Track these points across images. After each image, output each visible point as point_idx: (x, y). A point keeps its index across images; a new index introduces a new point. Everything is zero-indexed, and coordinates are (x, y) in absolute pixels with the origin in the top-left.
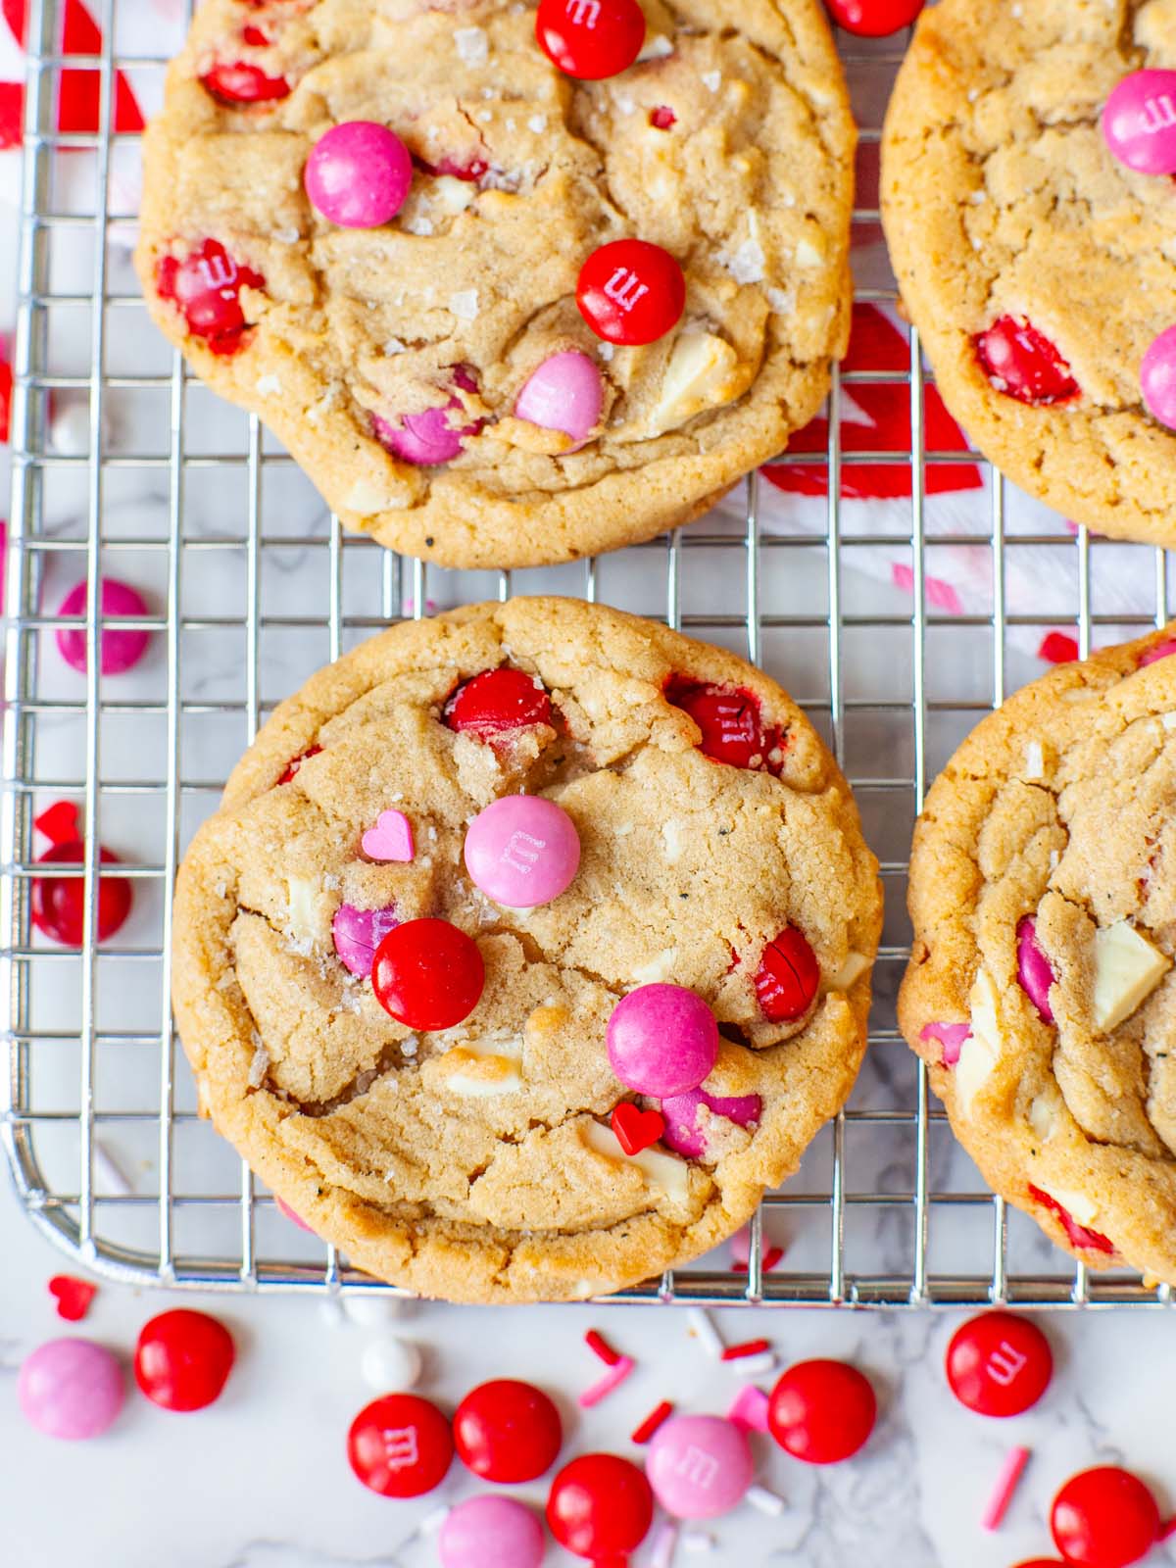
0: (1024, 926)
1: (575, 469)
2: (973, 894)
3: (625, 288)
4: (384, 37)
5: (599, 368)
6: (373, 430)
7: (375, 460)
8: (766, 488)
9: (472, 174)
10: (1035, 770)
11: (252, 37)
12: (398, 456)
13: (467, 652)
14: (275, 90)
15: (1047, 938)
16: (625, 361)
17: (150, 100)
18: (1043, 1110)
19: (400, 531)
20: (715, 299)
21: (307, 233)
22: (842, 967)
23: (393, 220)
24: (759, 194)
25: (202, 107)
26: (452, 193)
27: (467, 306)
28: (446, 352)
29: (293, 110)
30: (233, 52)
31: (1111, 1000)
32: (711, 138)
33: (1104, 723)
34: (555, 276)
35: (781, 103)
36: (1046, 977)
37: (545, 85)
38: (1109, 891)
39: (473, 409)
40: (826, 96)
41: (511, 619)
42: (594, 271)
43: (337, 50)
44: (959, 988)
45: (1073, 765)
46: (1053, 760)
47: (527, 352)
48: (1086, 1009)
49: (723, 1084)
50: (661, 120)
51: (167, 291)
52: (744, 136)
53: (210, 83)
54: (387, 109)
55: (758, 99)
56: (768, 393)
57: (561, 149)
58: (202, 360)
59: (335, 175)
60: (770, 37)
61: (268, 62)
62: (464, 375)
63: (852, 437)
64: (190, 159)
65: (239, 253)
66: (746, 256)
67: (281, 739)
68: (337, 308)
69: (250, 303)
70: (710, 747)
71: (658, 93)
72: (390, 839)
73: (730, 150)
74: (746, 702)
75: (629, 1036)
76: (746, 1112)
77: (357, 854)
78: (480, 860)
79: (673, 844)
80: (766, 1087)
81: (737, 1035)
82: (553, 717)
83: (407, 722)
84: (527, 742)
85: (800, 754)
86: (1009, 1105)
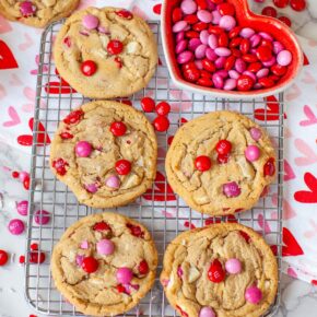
0: (179, 266)
1: (114, 193)
2: (173, 260)
3: (123, 166)
4: (87, 129)
5: (118, 179)
6: (84, 187)
7: (84, 192)
8: (143, 200)
9: (100, 149)
10: (184, 243)
11: (68, 129)
12: (88, 191)
13: (97, 219)
14: (71, 137)
15: (183, 268)
16: (122, 178)
17: (52, 138)
18: (180, 293)
19: (88, 202)
20: (136, 169)
21: (75, 158)
22: (152, 267)
23: (88, 156)
24: (143, 154)
25: (60, 139)
26: (97, 152)
27: (99, 168)
28: (95, 176)
29: (74, 140)
30: (65, 131)
31: (191, 278)
32: (136, 145)
33: (195, 238)
34: (112, 165)
35: (147, 142)
36: (182, 273)
37: (111, 136)
38: (193, 263)
39: (99, 184)
40: (153, 140)
41: (104, 215)
42: (118, 164)
43: (81, 131)
44: (169, 274)
45: (190, 244)
46: (187, 243)
47: (107, 176)
48: (187, 278)
49: (134, 282)
50: (128, 142)
51: (54, 166)
52: (141, 145)
53: (61, 135)
54: (88, 139)
55: (143, 141)
56: (144, 183)
57: (113, 146)
58: (59, 177)
59: (80, 149)
60: (145, 130)
61: (70, 132)
62: (98, 179)
63: (156, 191)
64: (58, 146)
65: (65, 160)
66: (141, 162)
67: (69, 231)
68: (80, 169)
69: (66, 168)
70: (133, 234)
71: (128, 138)
72: (85, 245)
73: (139, 147)
74: (138, 228)
75: (119, 275)
76: (137, 287)
77: (80, 248)
78: (99, 248)
79: (127, 247)
80: (140, 284)
81: (135, 276)
82: (110, 229)
83: (88, 229)
84: (106, 232)
85: (146, 235)
86: (174, 292)
